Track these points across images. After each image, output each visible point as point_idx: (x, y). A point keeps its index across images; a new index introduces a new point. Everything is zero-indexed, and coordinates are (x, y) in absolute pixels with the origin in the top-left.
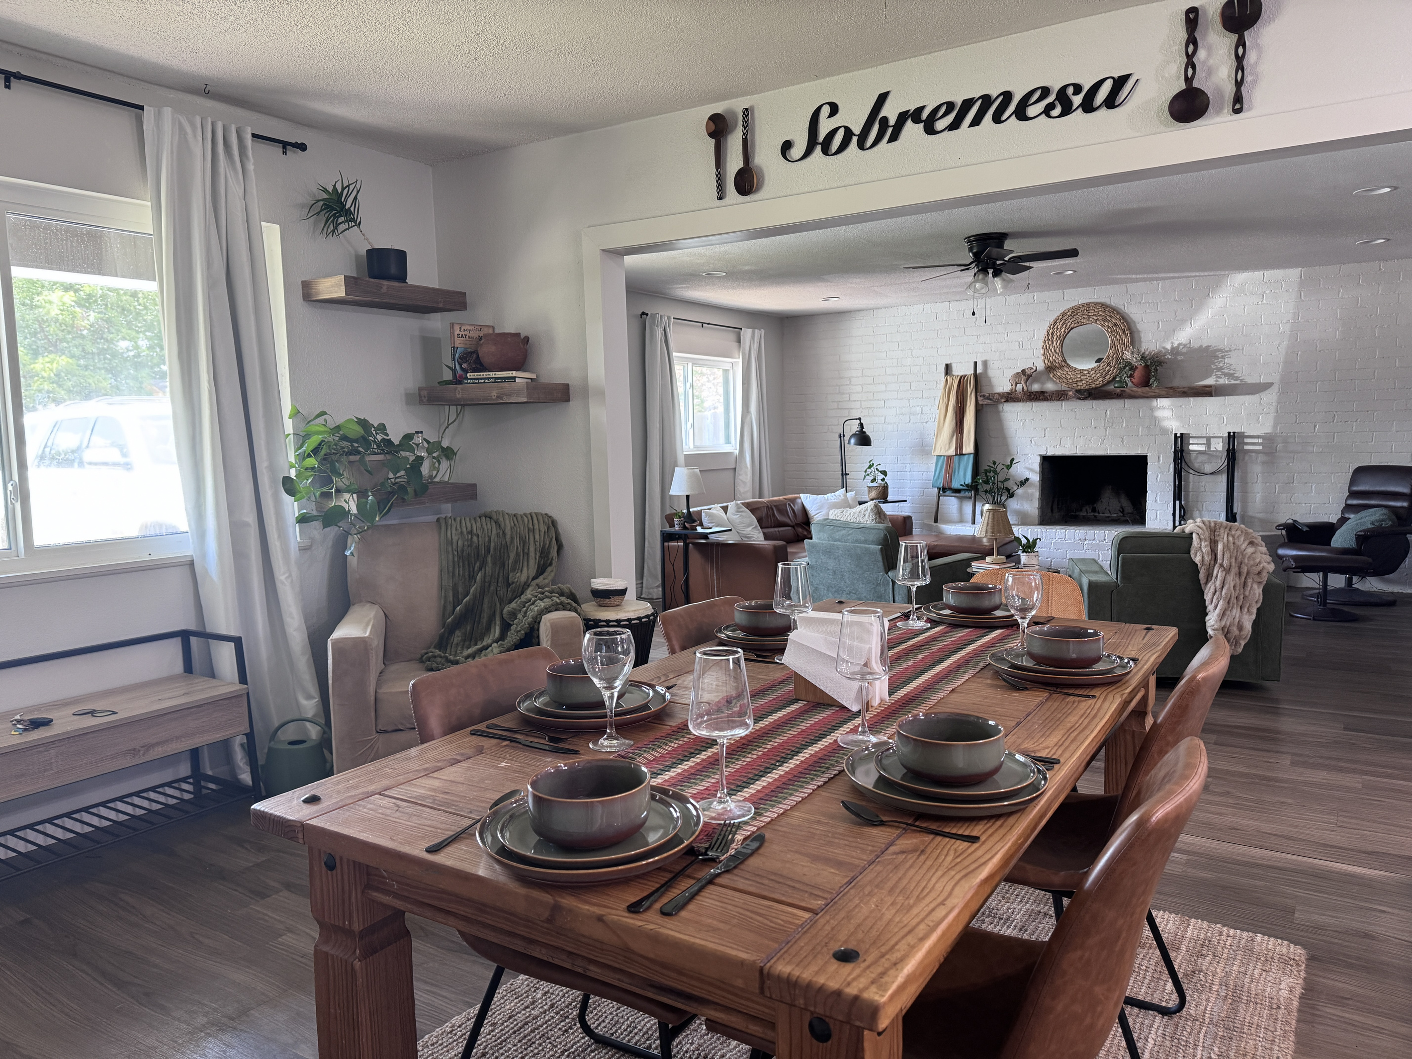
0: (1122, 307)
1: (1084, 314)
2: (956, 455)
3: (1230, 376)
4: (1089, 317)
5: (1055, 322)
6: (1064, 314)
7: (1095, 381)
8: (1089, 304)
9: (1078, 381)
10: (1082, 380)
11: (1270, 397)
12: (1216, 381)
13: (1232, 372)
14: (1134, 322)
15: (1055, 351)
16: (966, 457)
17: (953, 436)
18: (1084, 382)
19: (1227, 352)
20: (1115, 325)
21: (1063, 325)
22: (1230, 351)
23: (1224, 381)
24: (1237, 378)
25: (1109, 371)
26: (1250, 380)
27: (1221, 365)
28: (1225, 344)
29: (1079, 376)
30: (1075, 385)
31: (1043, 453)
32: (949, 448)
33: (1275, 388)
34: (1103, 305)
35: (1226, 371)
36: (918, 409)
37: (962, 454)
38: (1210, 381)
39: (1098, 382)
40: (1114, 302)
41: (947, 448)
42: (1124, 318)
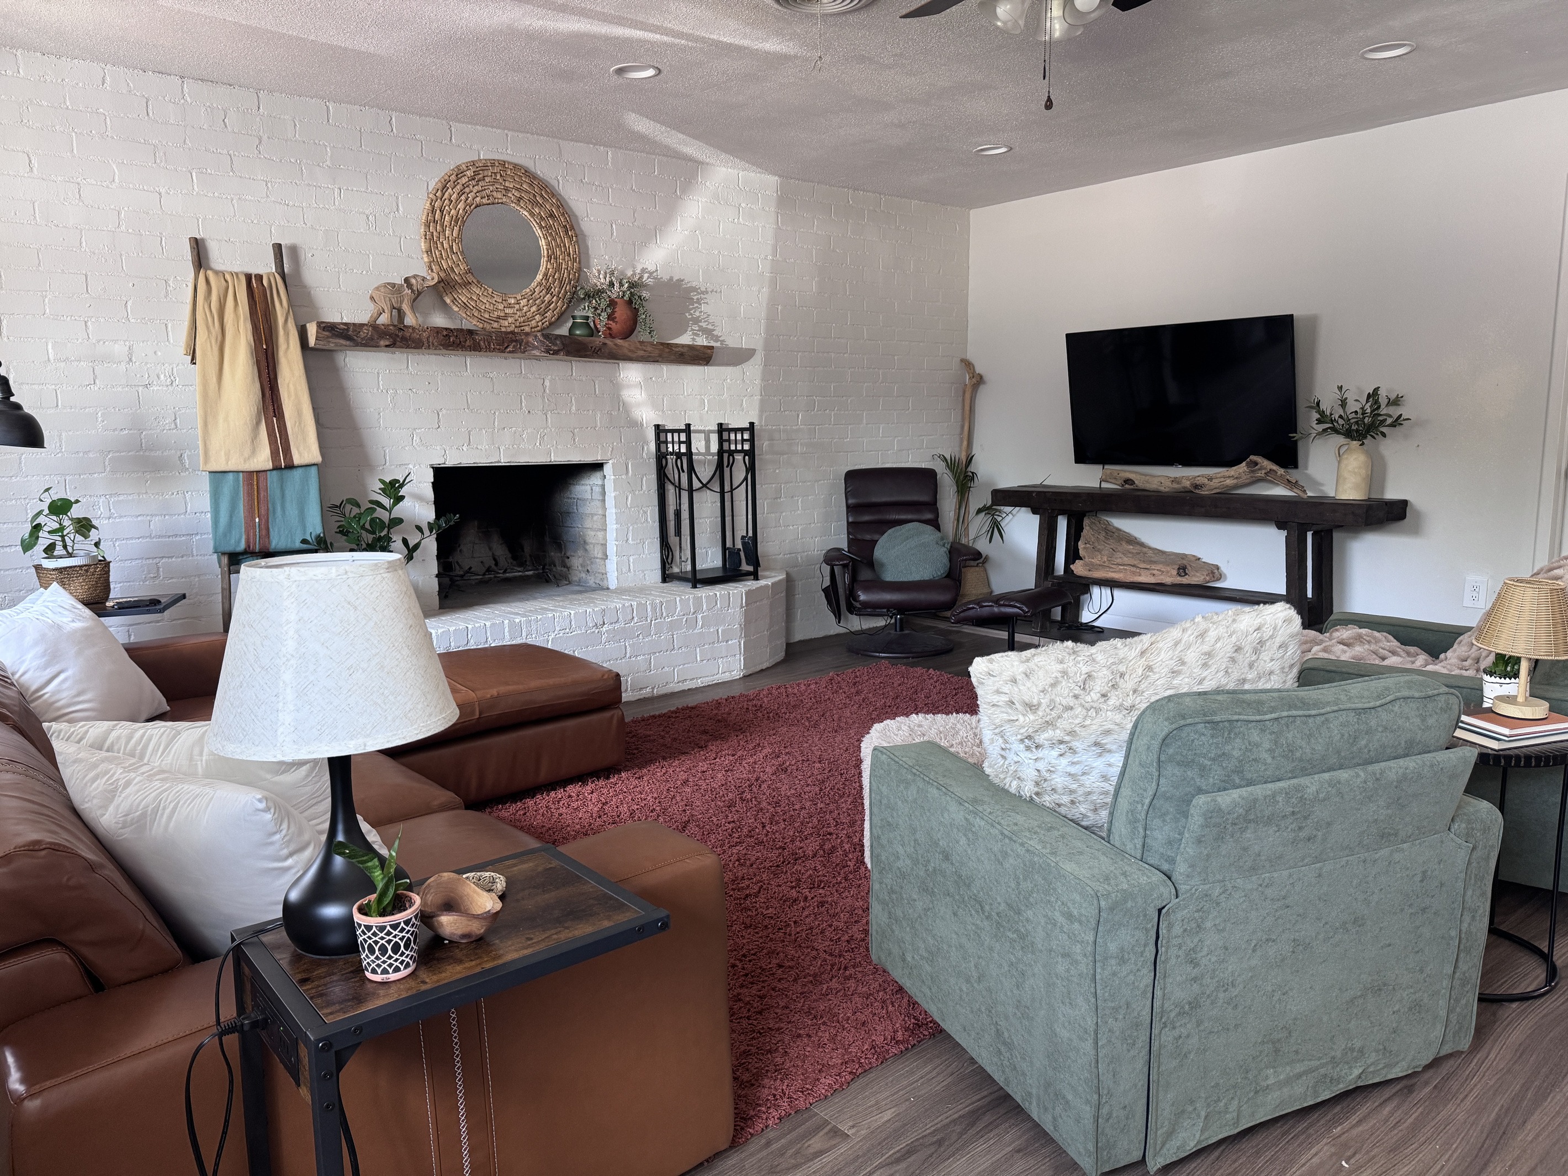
0: (554, 183)
1: (495, 181)
2: (277, 468)
3: (708, 333)
4: (507, 189)
5: (444, 188)
6: (459, 173)
7: (529, 320)
8: (503, 164)
9: (499, 317)
10: (506, 317)
11: (753, 370)
12: (693, 339)
13: (710, 327)
14: (576, 216)
15: (451, 247)
16: (297, 473)
17: (258, 423)
18: (510, 320)
19: (703, 293)
20: (552, 215)
21: (460, 195)
22: (707, 292)
23: (702, 341)
24: (717, 339)
25: (550, 303)
26: (732, 342)
27: (697, 314)
28: (698, 280)
29: (501, 307)
30: (495, 325)
31: (439, 461)
32: (254, 451)
33: (758, 358)
34: (529, 174)
35: (704, 325)
36: (119, 349)
37: (291, 467)
38: (685, 339)
39: (533, 323)
40: (542, 170)
41: (247, 452)
42: (562, 205)
